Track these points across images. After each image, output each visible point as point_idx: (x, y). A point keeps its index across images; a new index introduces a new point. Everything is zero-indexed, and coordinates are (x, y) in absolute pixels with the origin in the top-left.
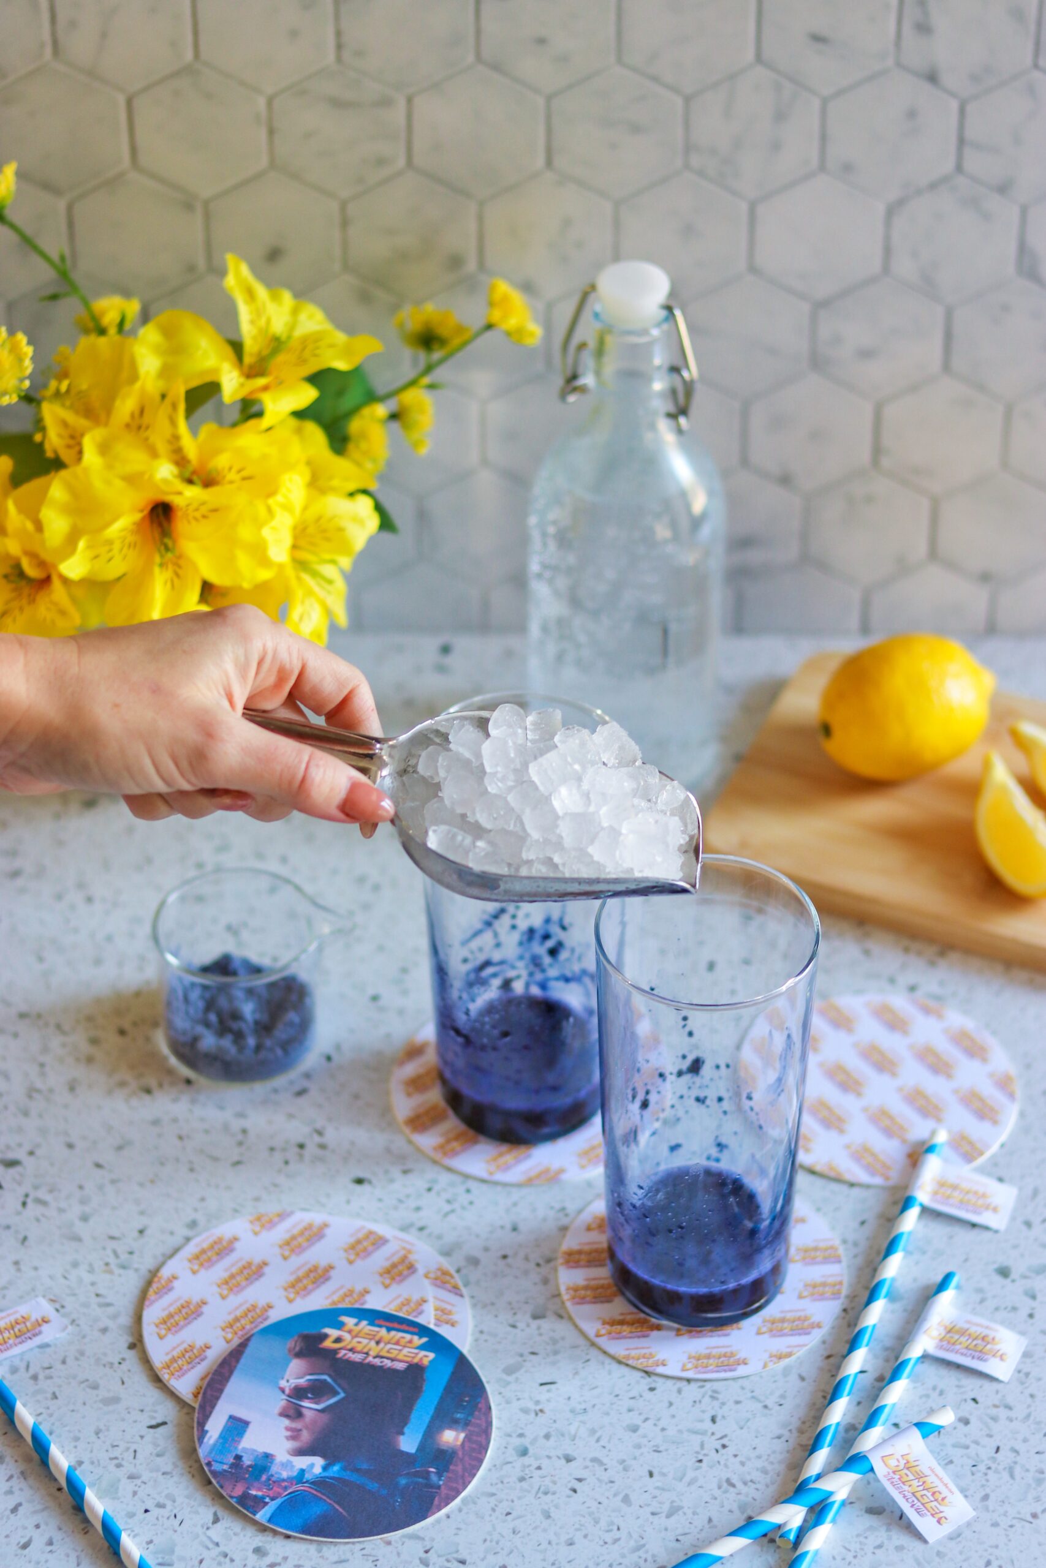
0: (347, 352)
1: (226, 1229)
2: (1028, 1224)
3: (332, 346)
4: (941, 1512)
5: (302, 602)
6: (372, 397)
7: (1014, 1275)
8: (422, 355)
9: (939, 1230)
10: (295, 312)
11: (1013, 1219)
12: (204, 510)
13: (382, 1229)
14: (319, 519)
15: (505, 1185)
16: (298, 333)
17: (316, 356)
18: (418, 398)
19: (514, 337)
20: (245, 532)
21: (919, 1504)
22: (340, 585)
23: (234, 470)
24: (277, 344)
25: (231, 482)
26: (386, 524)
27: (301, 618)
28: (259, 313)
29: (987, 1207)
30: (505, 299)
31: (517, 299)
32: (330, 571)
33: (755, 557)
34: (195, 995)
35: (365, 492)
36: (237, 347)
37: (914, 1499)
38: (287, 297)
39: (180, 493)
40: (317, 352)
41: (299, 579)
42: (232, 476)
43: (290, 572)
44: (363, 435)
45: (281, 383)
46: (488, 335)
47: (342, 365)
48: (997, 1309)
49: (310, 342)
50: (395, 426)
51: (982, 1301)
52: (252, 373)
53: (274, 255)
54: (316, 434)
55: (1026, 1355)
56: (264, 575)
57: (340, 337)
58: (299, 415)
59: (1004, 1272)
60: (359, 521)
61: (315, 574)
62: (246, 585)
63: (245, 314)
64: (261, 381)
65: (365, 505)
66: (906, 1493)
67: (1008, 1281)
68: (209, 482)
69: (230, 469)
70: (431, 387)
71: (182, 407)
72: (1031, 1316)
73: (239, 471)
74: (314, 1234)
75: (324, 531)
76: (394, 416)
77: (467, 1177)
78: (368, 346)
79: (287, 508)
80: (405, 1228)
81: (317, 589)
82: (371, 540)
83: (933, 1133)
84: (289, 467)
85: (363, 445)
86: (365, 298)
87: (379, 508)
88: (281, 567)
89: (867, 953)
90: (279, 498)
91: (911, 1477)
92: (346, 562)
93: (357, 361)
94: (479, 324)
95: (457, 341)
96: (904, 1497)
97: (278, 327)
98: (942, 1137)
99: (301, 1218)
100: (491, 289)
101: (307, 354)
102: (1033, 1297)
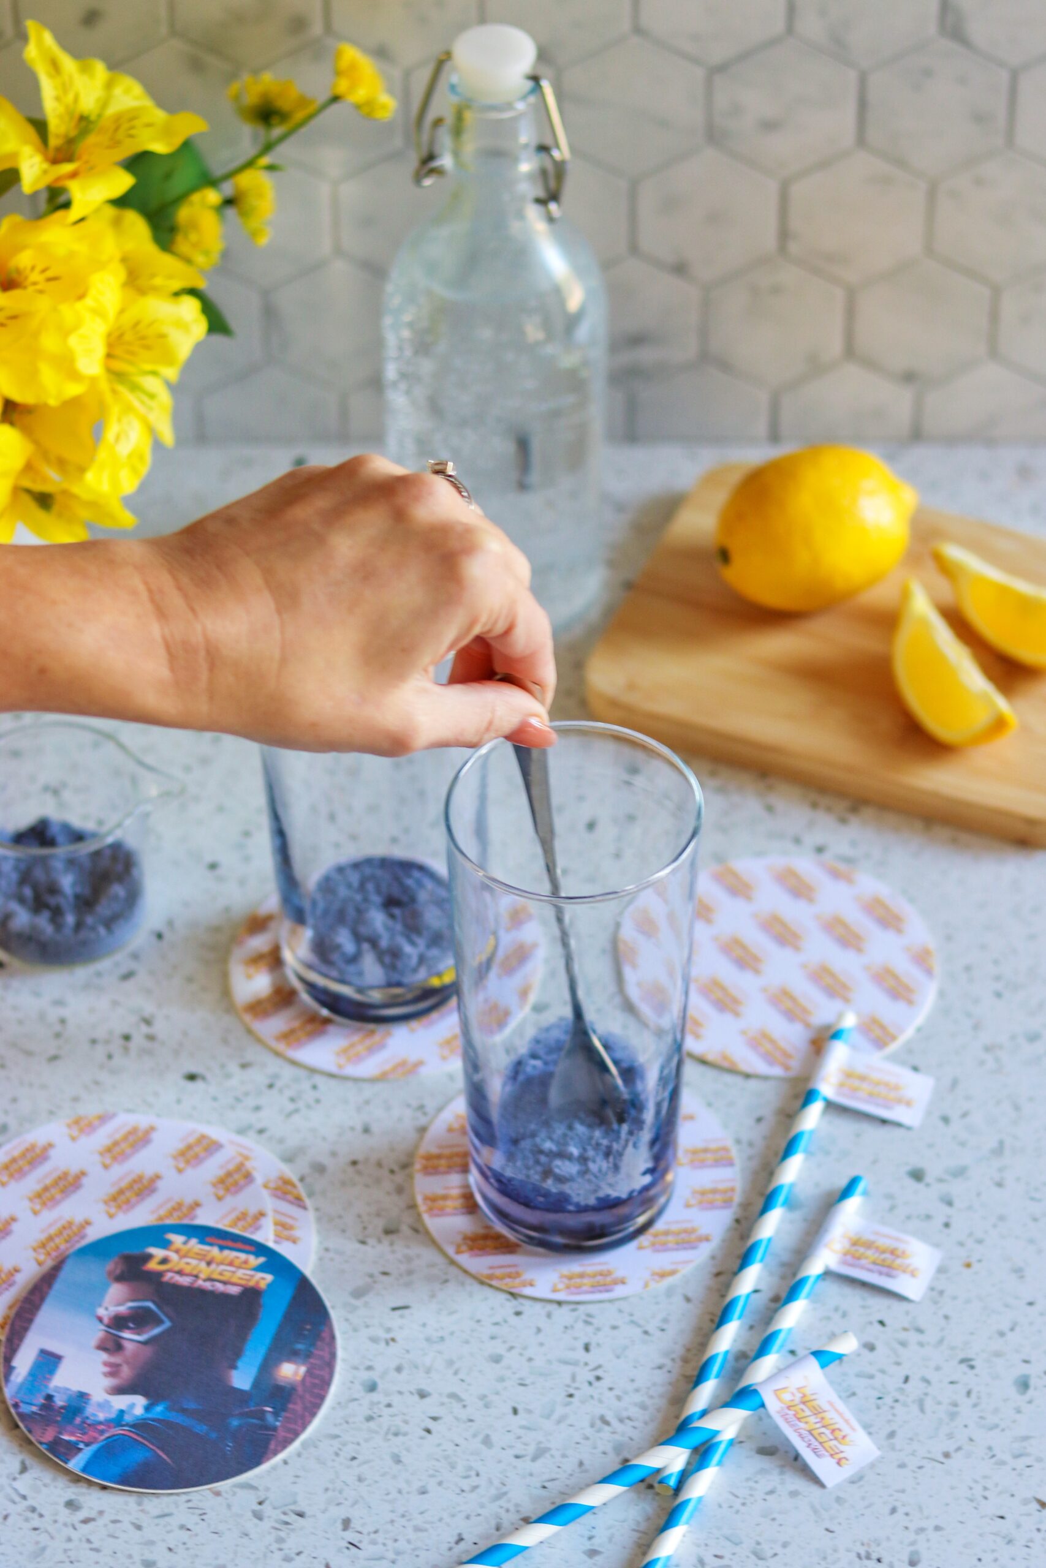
0: (166, 132)
1: (38, 1135)
2: (946, 1120)
3: (149, 125)
4: (842, 1452)
5: (119, 420)
6: (202, 182)
7: (929, 1178)
8: (260, 131)
9: (845, 1127)
10: (109, 85)
11: (929, 1113)
12: (2, 317)
13: (215, 1132)
14: (137, 324)
15: (356, 1080)
16: (111, 111)
17: (131, 136)
18: (254, 180)
19: (364, 110)
20: (49, 342)
21: (816, 1443)
22: (165, 398)
23: (37, 270)
24: (84, 123)
25: (35, 284)
26: (217, 324)
27: (117, 438)
28: (65, 88)
29: (899, 1101)
30: (353, 67)
31: (366, 66)
32: (153, 384)
33: (646, 355)
35: (193, 292)
36: (40, 126)
37: (811, 1438)
38: (100, 69)
40: (133, 132)
41: (114, 392)
42: (35, 277)
43: (104, 385)
44: (194, 225)
45: (92, 168)
46: (335, 108)
47: (160, 147)
48: (909, 1218)
49: (126, 121)
50: (230, 213)
51: (892, 1208)
52: (63, 154)
53: (90, 18)
54: (137, 225)
55: (941, 1270)
56: (74, 390)
57: (159, 115)
58: (116, 203)
59: (917, 1175)
60: (182, 326)
61: (135, 387)
62: (52, 402)
63: (48, 88)
64: (69, 167)
65: (191, 307)
66: (803, 1432)
67: (920, 1186)
68: (8, 285)
69: (33, 268)
70: (272, 168)
72: (947, 1225)
73: (44, 271)
74: (139, 1139)
75: (143, 338)
76: (228, 203)
77: (313, 1071)
78: (190, 125)
79: (98, 312)
80: (242, 1131)
81: (136, 404)
82: (198, 347)
83: (840, 1016)
84: (100, 266)
85: (193, 237)
86: (196, 65)
87: (209, 310)
88: (93, 380)
89: (770, 809)
90: (89, 301)
91: (808, 1413)
92: (172, 373)
93: (178, 141)
94: (323, 97)
95: (299, 116)
96: (800, 1435)
97: (88, 103)
98: (850, 1021)
99: (124, 1121)
100: (337, 55)
101: (120, 135)
102: (950, 1203)
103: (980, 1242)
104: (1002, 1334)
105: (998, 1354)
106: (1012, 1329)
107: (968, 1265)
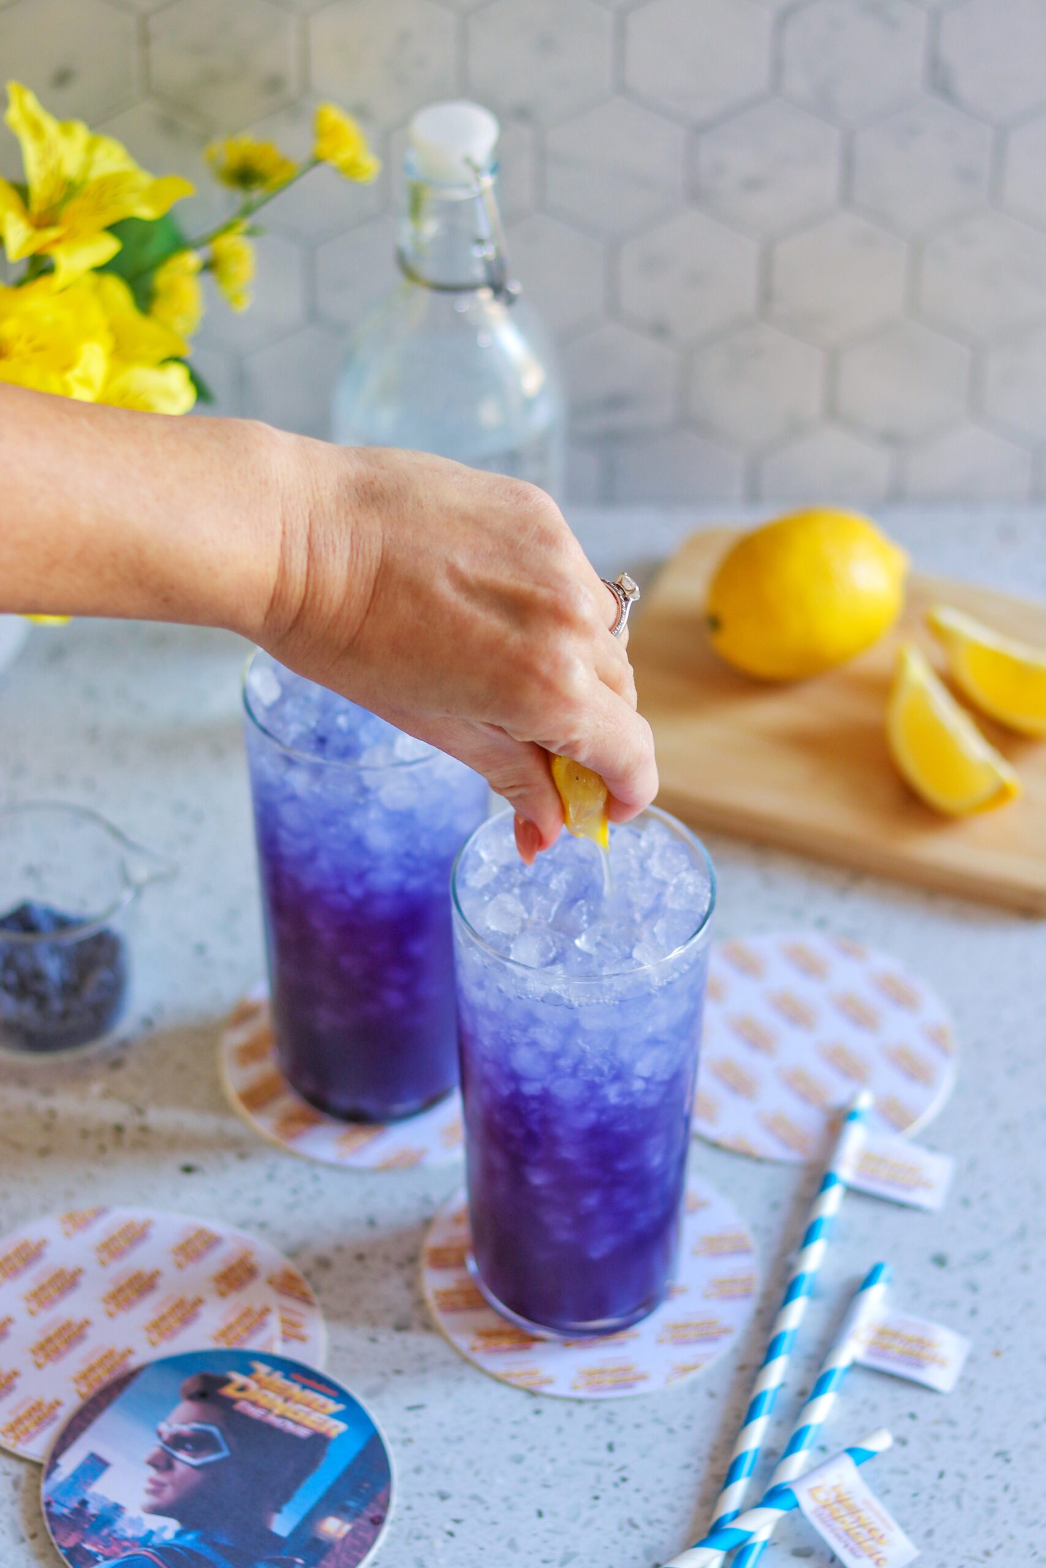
0: (152, 197)
1: (33, 1231)
2: (966, 1203)
3: (135, 189)
4: (878, 1550)
6: (180, 244)
7: (952, 1264)
8: (240, 197)
9: (864, 1212)
10: (90, 148)
11: (949, 1196)
13: (216, 1227)
14: (123, 395)
15: (359, 1172)
16: (94, 175)
17: (114, 203)
18: (235, 245)
19: (346, 172)
21: (855, 1544)
23: (23, 339)
24: (70, 190)
25: (20, 354)
26: (203, 394)
28: (47, 151)
29: (918, 1183)
30: (336, 127)
31: (349, 127)
33: (628, 418)
35: (177, 359)
36: (22, 191)
37: (849, 1538)
38: (80, 130)
40: (118, 197)
42: (20, 346)
44: (172, 290)
45: (76, 235)
46: (316, 171)
47: (146, 212)
48: (934, 1305)
49: (110, 185)
50: (209, 278)
51: (916, 1296)
52: (43, 221)
53: (63, 78)
54: (117, 291)
55: (971, 1360)
57: (144, 179)
58: (101, 270)
59: (940, 1261)
60: (170, 394)
63: (31, 153)
64: (52, 234)
65: (176, 378)
66: (839, 1532)
67: (944, 1273)
69: (19, 338)
70: (250, 232)
72: (973, 1312)
73: (29, 341)
74: (136, 1235)
76: (208, 266)
77: (313, 1163)
78: (178, 189)
79: (87, 380)
80: (243, 1225)
83: (855, 1097)
84: (87, 335)
85: (173, 302)
86: (169, 128)
87: (195, 379)
90: (77, 371)
91: (843, 1512)
93: (165, 208)
94: (305, 158)
95: (280, 178)
96: (838, 1536)
97: (71, 167)
98: (865, 1101)
99: (122, 1215)
100: (321, 115)
101: (105, 200)
102: (975, 1289)
103: (1008, 1328)
104: (1036, 1426)
105: (1033, 1447)
107: (998, 1354)
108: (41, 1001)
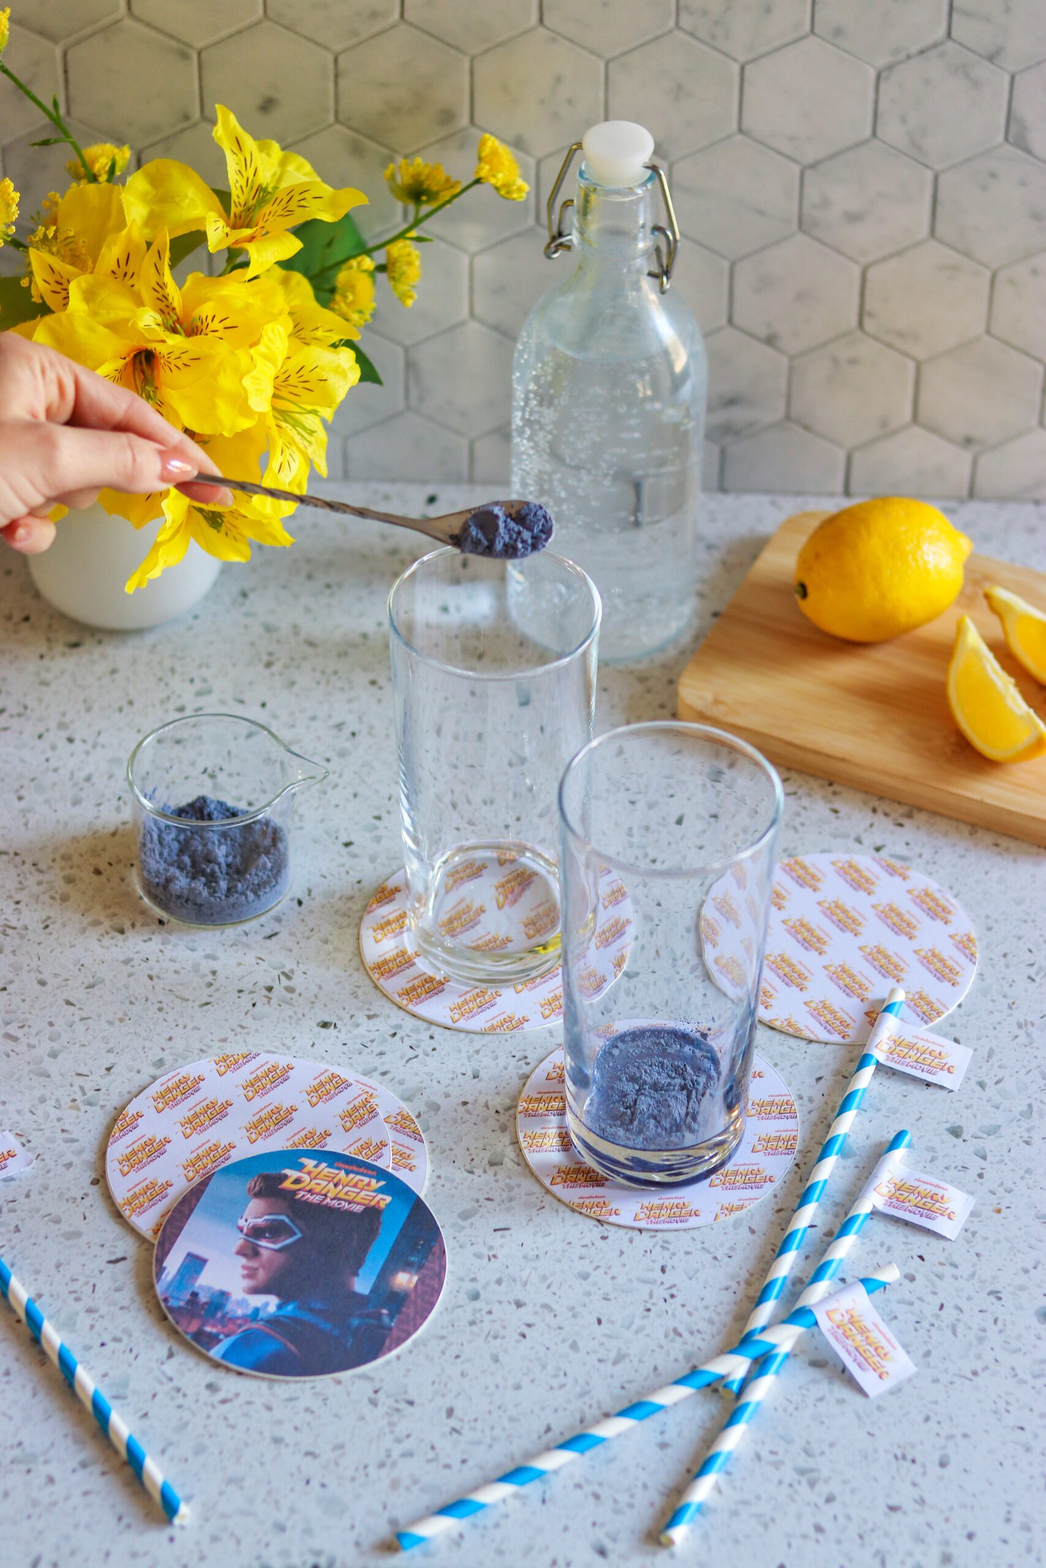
0: (333, 204)
1: (191, 1069)
2: (982, 1085)
3: (317, 198)
4: (883, 1367)
5: (283, 452)
6: (360, 250)
7: (966, 1135)
8: (411, 208)
10: (283, 163)
11: (968, 1079)
12: (185, 358)
13: (345, 1073)
14: (301, 369)
15: (468, 1032)
16: (285, 184)
17: (303, 207)
18: (404, 250)
19: (502, 192)
20: (226, 382)
21: (862, 1359)
22: (322, 435)
23: (217, 320)
24: (262, 194)
25: (214, 331)
26: (369, 373)
28: (246, 163)
29: (942, 1067)
30: (494, 153)
31: (505, 153)
32: (311, 421)
33: (740, 415)
34: (169, 838)
35: (349, 344)
36: (224, 197)
37: (857, 1354)
38: (276, 147)
39: (163, 341)
40: (304, 203)
41: (279, 428)
42: (215, 325)
43: (271, 422)
44: (352, 287)
45: (267, 234)
46: (477, 189)
47: (327, 217)
48: (947, 1168)
49: (298, 193)
50: (382, 277)
51: (933, 1160)
52: (239, 222)
53: (267, 105)
54: (302, 285)
55: (974, 1214)
56: (245, 424)
57: (327, 190)
58: (287, 265)
59: (956, 1132)
60: (341, 373)
61: (296, 424)
62: (226, 434)
63: (232, 164)
64: (247, 232)
65: (347, 356)
66: (850, 1348)
67: (959, 1141)
68: (192, 331)
69: (214, 318)
70: (419, 239)
71: (167, 256)
72: (981, 1176)
73: (222, 321)
74: (278, 1076)
75: (306, 381)
76: (381, 268)
77: (430, 1023)
78: (353, 199)
79: (269, 358)
80: (367, 1073)
81: (297, 438)
82: (352, 392)
83: (893, 992)
84: (273, 318)
85: (350, 297)
86: (357, 150)
87: (362, 359)
88: (262, 416)
89: (835, 811)
90: (261, 348)
91: (855, 1331)
92: (328, 413)
93: (342, 213)
94: (467, 179)
95: (445, 196)
96: (847, 1351)
97: (265, 178)
98: (900, 996)
99: (266, 1060)
100: (483, 143)
101: (293, 205)
102: (984, 1158)
103: (1009, 1191)
104: (1026, 1271)
105: (1022, 1288)
106: (1035, 1268)
107: (999, 1211)
108: (211, 880)
